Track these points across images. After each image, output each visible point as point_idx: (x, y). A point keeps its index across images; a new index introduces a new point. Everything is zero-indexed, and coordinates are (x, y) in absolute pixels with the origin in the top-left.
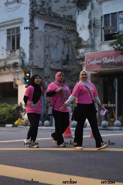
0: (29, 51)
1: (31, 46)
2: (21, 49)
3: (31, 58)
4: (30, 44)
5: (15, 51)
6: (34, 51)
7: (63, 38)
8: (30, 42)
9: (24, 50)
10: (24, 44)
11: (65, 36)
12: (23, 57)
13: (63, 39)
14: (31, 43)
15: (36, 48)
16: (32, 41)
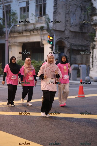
0: (53, 17)
1: (54, 13)
2: (47, 15)
4: (54, 12)
5: (42, 17)
6: (57, 17)
7: (81, 6)
8: (54, 10)
9: (49, 16)
10: (49, 11)
11: (83, 4)
12: (48, 22)
13: (80, 7)
14: (55, 11)
15: (59, 15)
16: (55, 9)
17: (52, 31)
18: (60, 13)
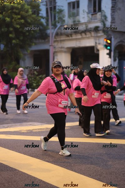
0: (111, 14)
1: (112, 9)
2: (102, 12)
3: (112, 22)
4: (112, 7)
5: (96, 14)
6: (116, 13)
8: (112, 4)
9: (105, 13)
10: (105, 7)
12: (104, 20)
14: (113, 6)
15: (118, 11)
16: (114, 4)
17: (110, 33)
18: (120, 9)
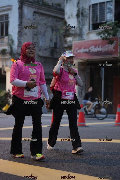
0: (18, 38)
1: (19, 33)
2: (10, 36)
3: (19, 45)
4: (19, 32)
5: (4, 38)
6: (22, 38)
7: (51, 25)
8: (19, 29)
9: (12, 37)
10: (12, 31)
11: (54, 24)
12: (11, 44)
13: (51, 27)
14: (20, 30)
15: (25, 36)
16: (20, 29)
17: (16, 56)
18: (26, 34)
